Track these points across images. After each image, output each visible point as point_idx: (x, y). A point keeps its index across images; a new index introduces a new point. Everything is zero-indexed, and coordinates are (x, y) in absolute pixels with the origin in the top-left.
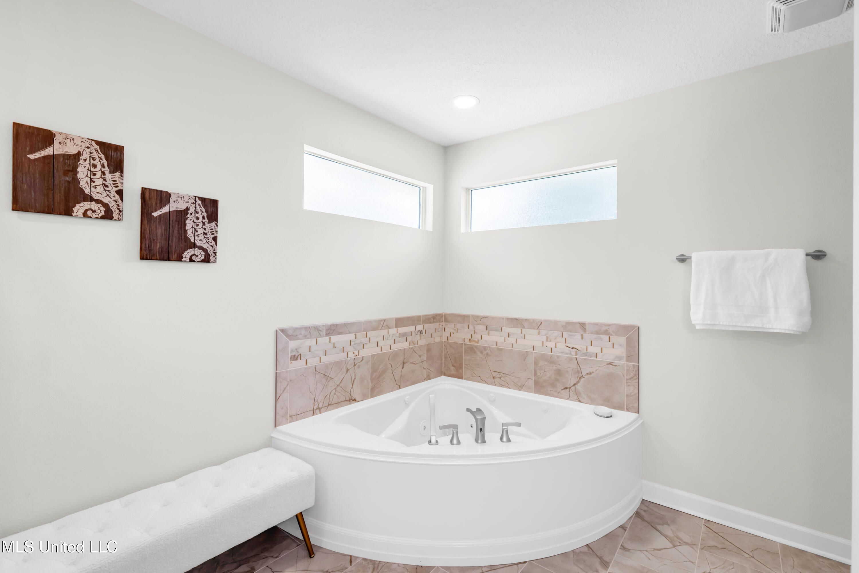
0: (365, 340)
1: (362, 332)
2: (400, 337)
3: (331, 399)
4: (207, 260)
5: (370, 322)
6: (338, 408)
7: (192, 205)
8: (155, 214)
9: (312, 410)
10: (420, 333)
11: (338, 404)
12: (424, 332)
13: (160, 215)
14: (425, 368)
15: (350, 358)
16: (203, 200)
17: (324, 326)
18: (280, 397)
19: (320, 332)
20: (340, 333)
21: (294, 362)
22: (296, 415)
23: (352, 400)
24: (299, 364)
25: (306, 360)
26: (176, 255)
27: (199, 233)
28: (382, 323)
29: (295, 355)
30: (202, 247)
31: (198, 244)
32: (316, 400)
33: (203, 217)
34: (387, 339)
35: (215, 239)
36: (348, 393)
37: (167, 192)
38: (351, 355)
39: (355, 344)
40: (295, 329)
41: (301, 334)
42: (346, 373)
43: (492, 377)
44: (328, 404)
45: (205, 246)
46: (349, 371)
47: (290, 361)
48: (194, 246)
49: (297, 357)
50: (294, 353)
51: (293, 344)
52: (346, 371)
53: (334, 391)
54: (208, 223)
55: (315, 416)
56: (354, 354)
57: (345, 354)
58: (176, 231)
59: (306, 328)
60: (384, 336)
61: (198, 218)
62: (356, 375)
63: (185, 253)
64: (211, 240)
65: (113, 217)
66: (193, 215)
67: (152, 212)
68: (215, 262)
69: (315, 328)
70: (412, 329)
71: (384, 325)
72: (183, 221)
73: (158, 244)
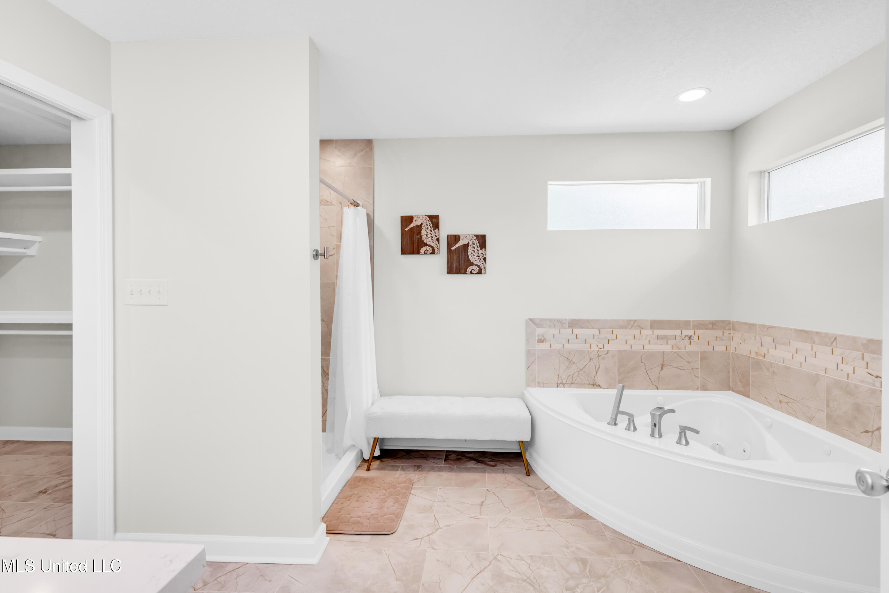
0: (610, 336)
1: (607, 329)
2: (657, 339)
3: (574, 379)
4: (480, 272)
5: (616, 320)
6: (581, 388)
7: (471, 240)
8: (453, 248)
9: (556, 383)
10: (688, 338)
11: (581, 385)
12: (696, 338)
13: (455, 249)
14: (698, 377)
15: (593, 350)
16: (477, 236)
17: (566, 320)
18: (529, 366)
19: (563, 324)
20: (582, 327)
21: (540, 344)
22: (543, 383)
23: (596, 385)
24: (545, 346)
25: (551, 344)
26: (463, 270)
27: (475, 256)
28: (632, 323)
29: (541, 339)
30: (477, 265)
31: (475, 263)
32: (559, 377)
33: (478, 247)
34: (639, 339)
35: (484, 259)
36: (592, 378)
37: (458, 235)
38: (594, 347)
39: (599, 338)
40: (541, 320)
41: (546, 324)
42: (589, 361)
43: (779, 401)
44: (571, 383)
45: (479, 264)
46: (592, 360)
47: (537, 343)
48: (472, 264)
49: (543, 341)
50: (540, 338)
51: (540, 331)
52: (589, 359)
53: (576, 374)
54: (481, 249)
55: (559, 389)
56: (598, 346)
57: (588, 345)
58: (463, 257)
59: (551, 320)
60: (634, 335)
61: (474, 248)
62: (600, 365)
63: (468, 269)
64: (482, 260)
65: (435, 253)
66: (472, 246)
67: (452, 247)
68: (485, 273)
69: (558, 321)
70: (677, 332)
71: (634, 325)
72: (467, 250)
73: (455, 265)
